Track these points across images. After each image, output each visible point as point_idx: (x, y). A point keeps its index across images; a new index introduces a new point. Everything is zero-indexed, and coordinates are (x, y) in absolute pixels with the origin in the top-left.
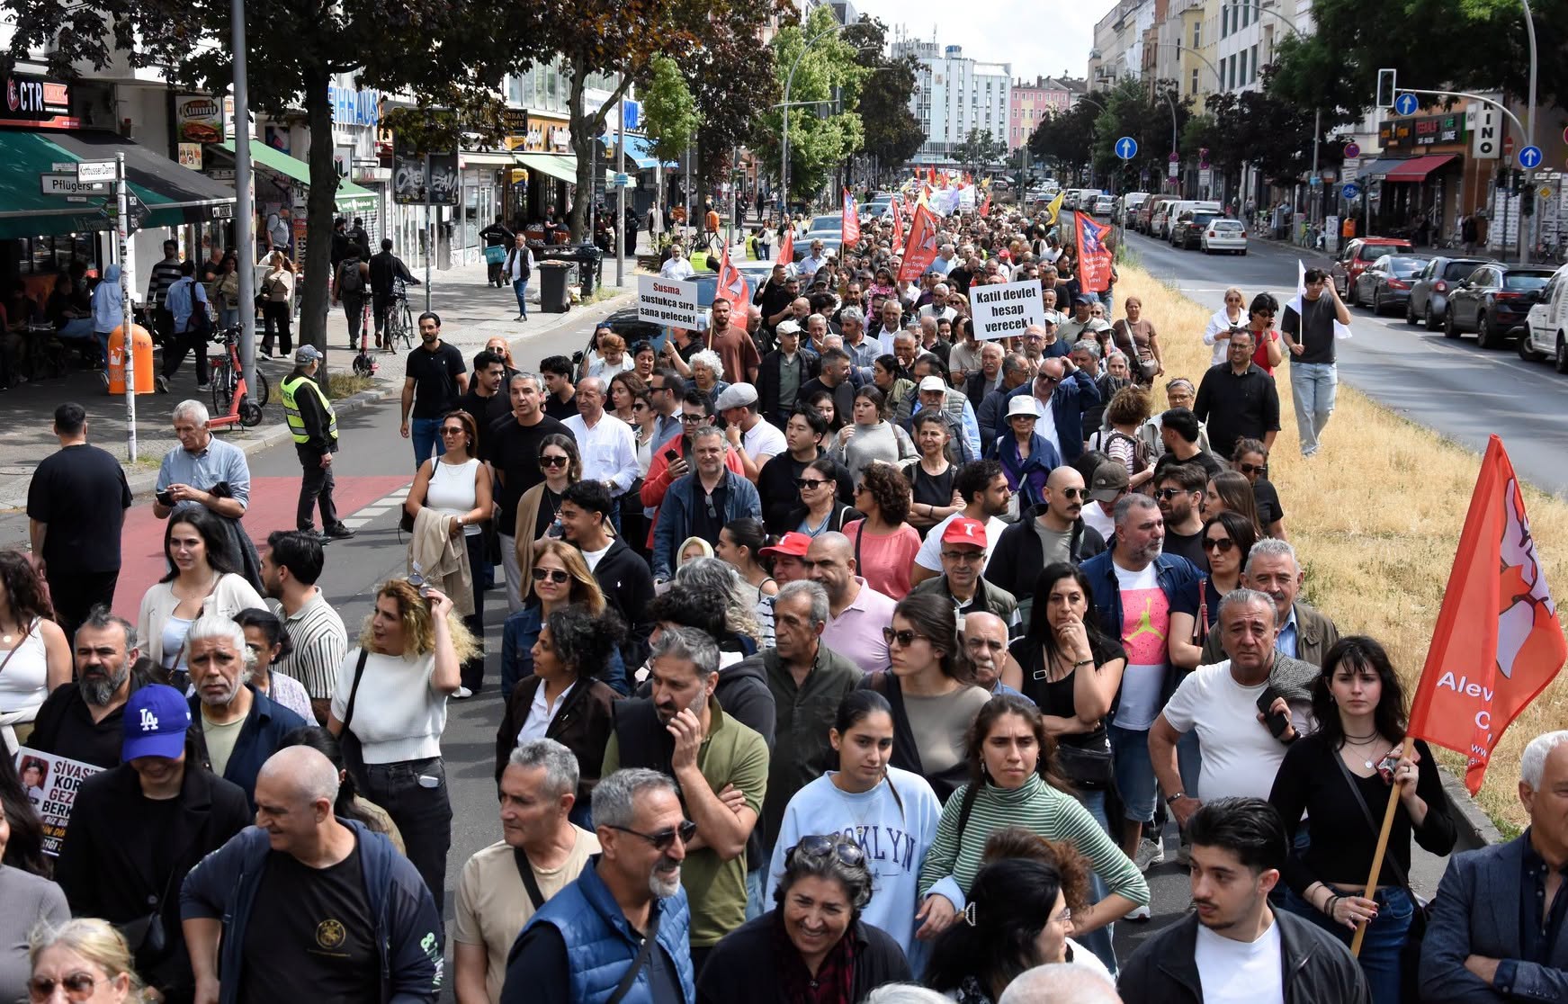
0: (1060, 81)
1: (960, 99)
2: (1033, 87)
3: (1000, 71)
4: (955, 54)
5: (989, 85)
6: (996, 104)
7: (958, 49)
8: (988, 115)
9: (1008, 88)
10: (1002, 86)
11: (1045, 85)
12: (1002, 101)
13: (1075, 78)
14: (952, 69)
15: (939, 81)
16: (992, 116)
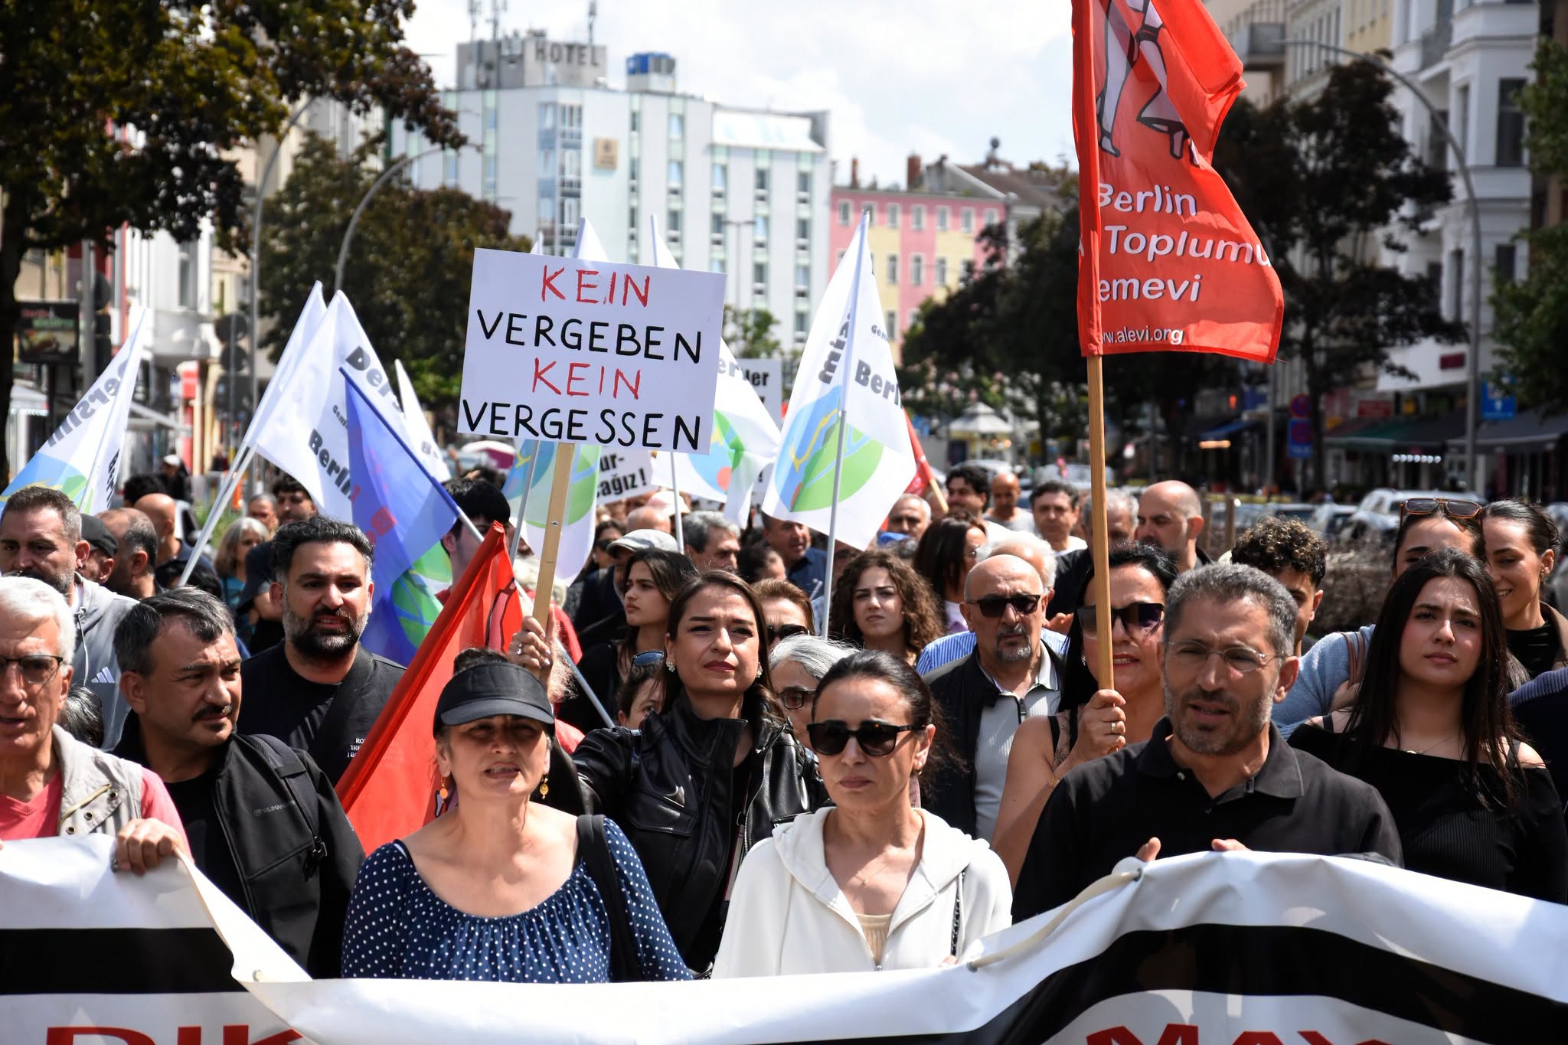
0: (979, 171)
1: (675, 219)
2: (892, 193)
3: (798, 136)
4: (656, 81)
5: (762, 179)
6: (784, 237)
7: (664, 64)
8: (760, 272)
9: (821, 190)
10: (804, 181)
11: (930, 183)
12: (804, 228)
13: (1022, 164)
14: (646, 122)
15: (606, 159)
16: (774, 274)
